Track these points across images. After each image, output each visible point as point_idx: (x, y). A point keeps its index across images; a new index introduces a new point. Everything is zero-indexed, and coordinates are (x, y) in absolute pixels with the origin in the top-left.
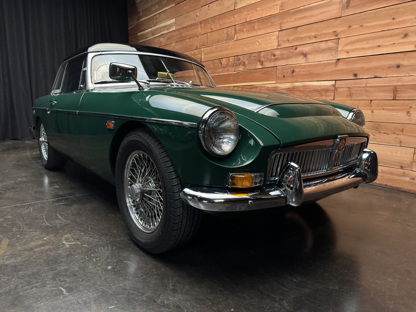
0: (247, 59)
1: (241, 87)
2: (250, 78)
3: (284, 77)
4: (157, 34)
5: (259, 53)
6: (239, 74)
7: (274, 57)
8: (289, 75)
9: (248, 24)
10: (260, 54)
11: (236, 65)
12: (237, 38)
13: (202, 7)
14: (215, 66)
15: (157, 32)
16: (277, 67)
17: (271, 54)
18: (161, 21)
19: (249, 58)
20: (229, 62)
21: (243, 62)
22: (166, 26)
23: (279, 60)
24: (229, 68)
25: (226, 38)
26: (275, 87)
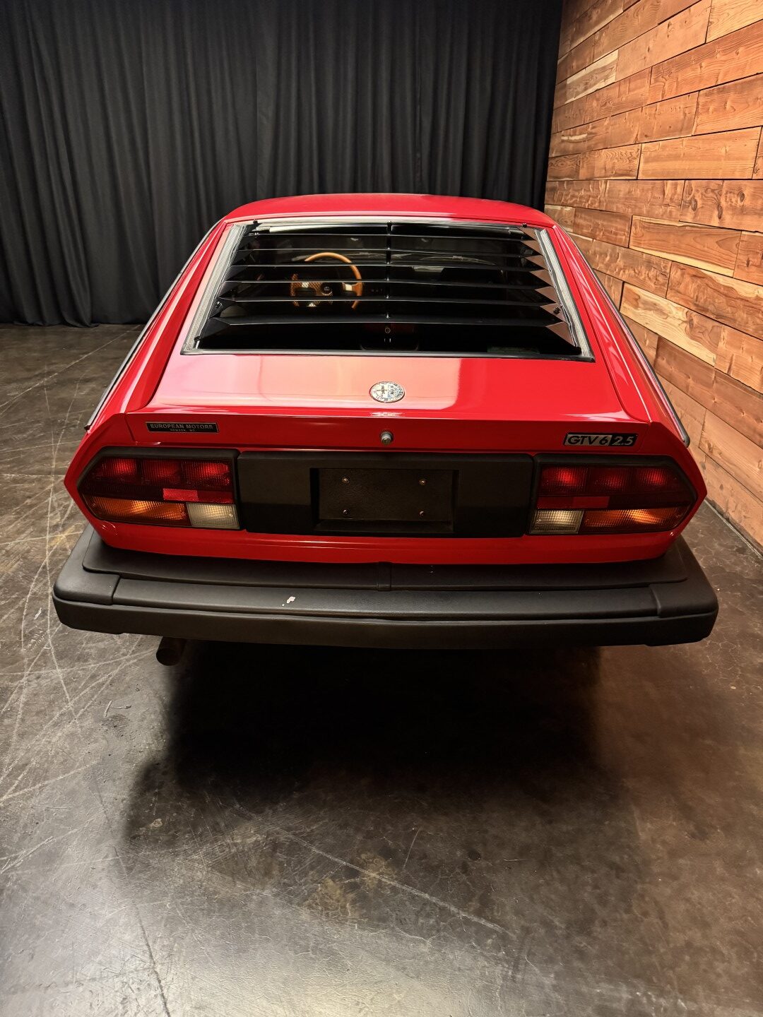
0: (702, 194)
1: (682, 266)
2: (698, 246)
3: (748, 264)
4: (591, 86)
5: (720, 182)
6: (683, 230)
7: (741, 201)
8: (756, 261)
9: (720, 91)
10: (722, 186)
11: (683, 205)
12: (695, 132)
13: (659, 24)
14: (654, 198)
15: (592, 82)
16: (743, 233)
17: (738, 192)
18: (601, 54)
19: (704, 193)
20: (675, 193)
21: (696, 201)
22: (604, 69)
23: (746, 214)
24: (674, 210)
25: (679, 126)
26: (728, 287)
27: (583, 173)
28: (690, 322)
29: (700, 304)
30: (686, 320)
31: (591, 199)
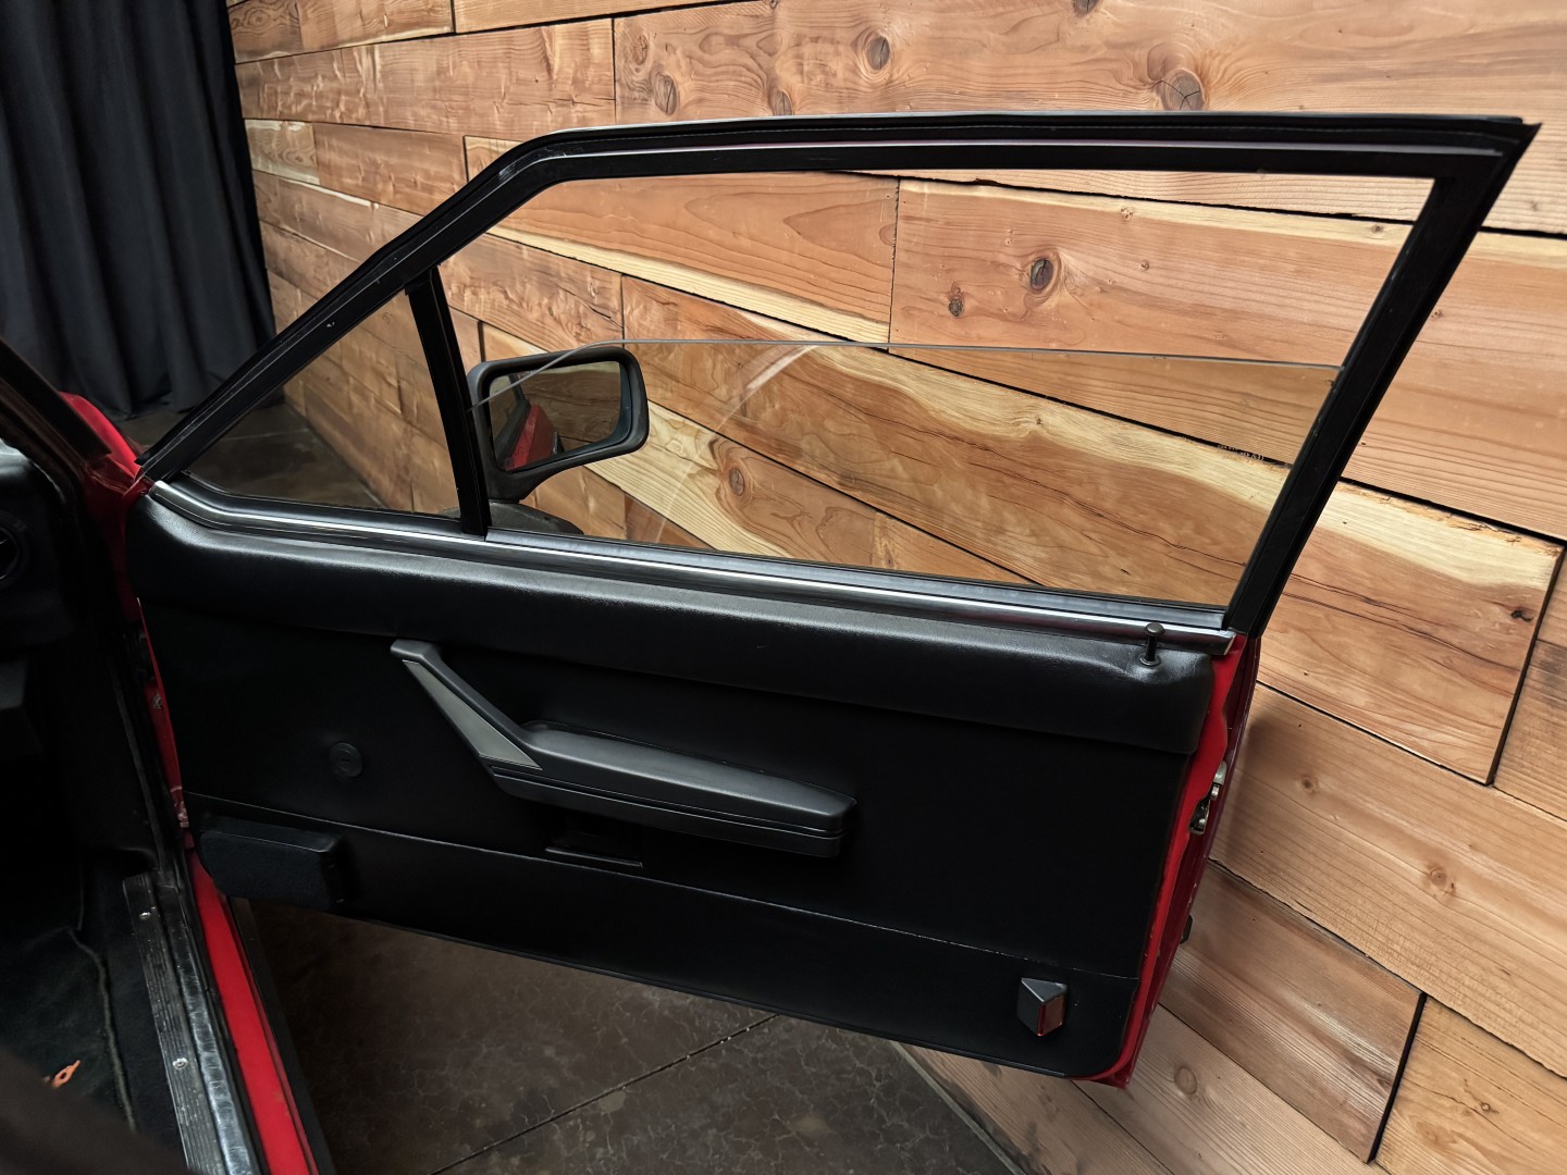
0: (689, 58)
3: (956, 308)
7: (878, 66)
8: (998, 297)
11: (621, 100)
14: (519, 82)
17: (851, 35)
19: (699, 53)
20: (587, 62)
21: (669, 82)
24: (591, 114)
26: (879, 387)
27: (311, 35)
28: (732, 475)
29: (760, 426)
30: (709, 463)
31: (343, 97)
